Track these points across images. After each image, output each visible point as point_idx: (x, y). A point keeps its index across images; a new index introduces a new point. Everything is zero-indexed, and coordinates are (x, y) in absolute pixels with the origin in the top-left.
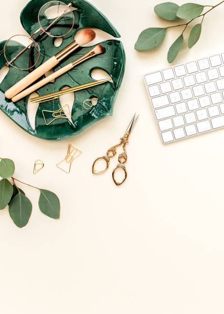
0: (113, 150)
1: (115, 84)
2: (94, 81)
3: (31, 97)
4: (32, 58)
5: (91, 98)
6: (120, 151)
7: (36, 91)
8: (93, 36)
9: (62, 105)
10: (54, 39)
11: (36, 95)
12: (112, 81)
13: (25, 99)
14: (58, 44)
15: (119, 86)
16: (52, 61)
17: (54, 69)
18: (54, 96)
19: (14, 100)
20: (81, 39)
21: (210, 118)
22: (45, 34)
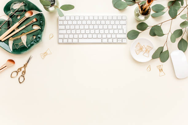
0: (20, 69)
1: (42, 29)
2: (34, 29)
3: (10, 38)
4: (9, 24)
5: (33, 36)
6: (23, 69)
7: (12, 36)
8: (32, 13)
9: (22, 40)
10: (17, 16)
11: (12, 38)
12: (40, 28)
13: (8, 39)
14: (19, 18)
15: (43, 30)
16: (17, 24)
17: (18, 27)
18: (19, 37)
19: (2, 40)
20: (27, 15)
21: (78, 38)
22: (13, 14)
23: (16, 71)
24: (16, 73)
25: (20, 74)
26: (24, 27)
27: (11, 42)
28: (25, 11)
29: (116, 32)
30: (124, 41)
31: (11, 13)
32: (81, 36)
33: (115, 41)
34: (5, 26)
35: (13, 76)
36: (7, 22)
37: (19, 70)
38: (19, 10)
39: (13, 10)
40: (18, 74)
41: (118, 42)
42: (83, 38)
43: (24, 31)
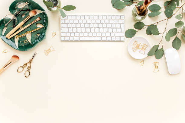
0: (26, 64)
1: (45, 28)
2: (38, 28)
3: (16, 36)
4: (14, 23)
5: (37, 34)
6: (28, 65)
7: (17, 34)
8: (36, 13)
9: (27, 37)
10: (22, 15)
11: (17, 36)
12: (44, 27)
13: (14, 37)
14: (23, 17)
15: (47, 28)
16: (22, 23)
17: (23, 26)
18: (24, 35)
19: (9, 38)
20: (31, 14)
21: (79, 36)
22: (18, 13)
23: (22, 67)
24: (22, 68)
25: (26, 69)
26: (29, 25)
27: (16, 40)
28: (29, 10)
29: (115, 30)
30: (122, 39)
31: (16, 12)
32: (81, 34)
33: (114, 39)
34: (11, 25)
35: (19, 71)
36: (12, 21)
37: (25, 66)
38: (24, 9)
39: (17, 9)
40: (24, 69)
41: (117, 40)
42: (84, 36)
43: (28, 29)
